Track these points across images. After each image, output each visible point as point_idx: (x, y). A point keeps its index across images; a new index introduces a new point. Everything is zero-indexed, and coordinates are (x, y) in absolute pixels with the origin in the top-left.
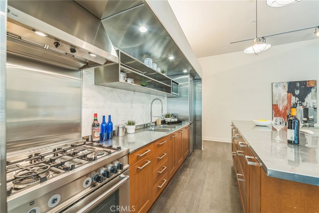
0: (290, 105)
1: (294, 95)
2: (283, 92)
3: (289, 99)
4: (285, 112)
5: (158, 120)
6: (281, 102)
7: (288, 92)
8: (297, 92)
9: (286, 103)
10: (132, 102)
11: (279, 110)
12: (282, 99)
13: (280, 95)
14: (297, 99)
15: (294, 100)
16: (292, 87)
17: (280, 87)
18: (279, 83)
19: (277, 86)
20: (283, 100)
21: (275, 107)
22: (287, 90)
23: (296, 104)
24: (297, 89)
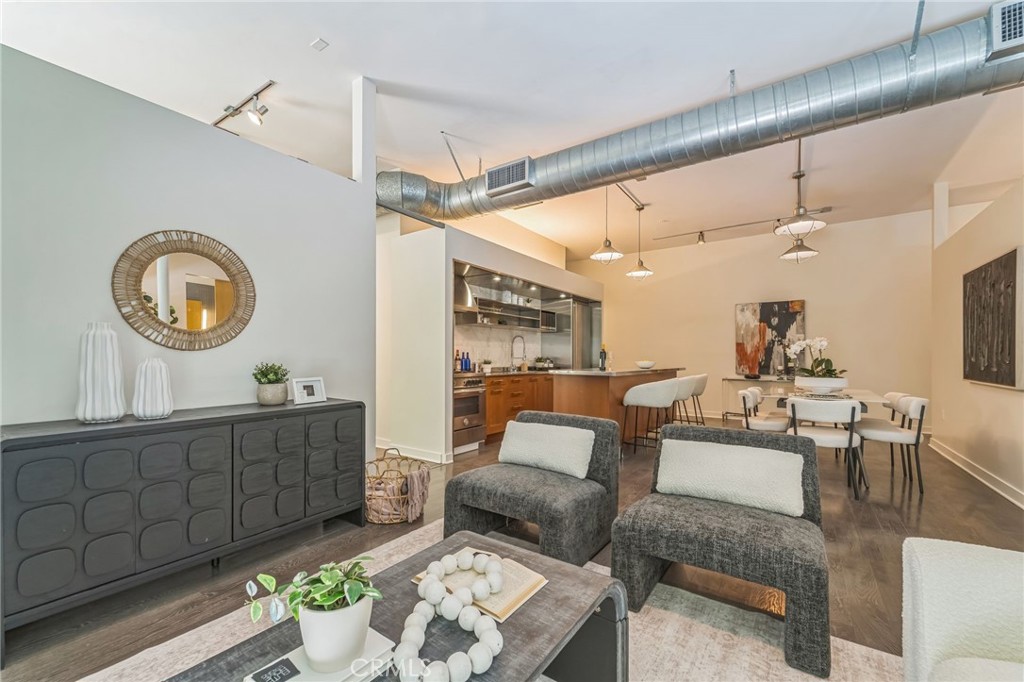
0: (764, 343)
1: (770, 326)
2: (752, 321)
3: (762, 334)
4: (756, 355)
5: (523, 364)
6: (749, 338)
7: (761, 321)
8: (775, 321)
9: (757, 339)
10: (488, 340)
11: (746, 353)
12: (750, 334)
13: (748, 325)
14: (775, 333)
15: (770, 334)
16: (767, 311)
17: (748, 314)
18: (746, 305)
19: (743, 310)
20: (753, 335)
21: (740, 347)
22: (758, 317)
23: (773, 342)
24: (775, 315)
